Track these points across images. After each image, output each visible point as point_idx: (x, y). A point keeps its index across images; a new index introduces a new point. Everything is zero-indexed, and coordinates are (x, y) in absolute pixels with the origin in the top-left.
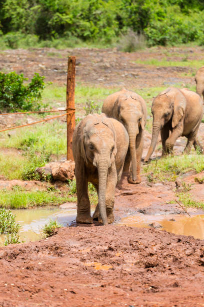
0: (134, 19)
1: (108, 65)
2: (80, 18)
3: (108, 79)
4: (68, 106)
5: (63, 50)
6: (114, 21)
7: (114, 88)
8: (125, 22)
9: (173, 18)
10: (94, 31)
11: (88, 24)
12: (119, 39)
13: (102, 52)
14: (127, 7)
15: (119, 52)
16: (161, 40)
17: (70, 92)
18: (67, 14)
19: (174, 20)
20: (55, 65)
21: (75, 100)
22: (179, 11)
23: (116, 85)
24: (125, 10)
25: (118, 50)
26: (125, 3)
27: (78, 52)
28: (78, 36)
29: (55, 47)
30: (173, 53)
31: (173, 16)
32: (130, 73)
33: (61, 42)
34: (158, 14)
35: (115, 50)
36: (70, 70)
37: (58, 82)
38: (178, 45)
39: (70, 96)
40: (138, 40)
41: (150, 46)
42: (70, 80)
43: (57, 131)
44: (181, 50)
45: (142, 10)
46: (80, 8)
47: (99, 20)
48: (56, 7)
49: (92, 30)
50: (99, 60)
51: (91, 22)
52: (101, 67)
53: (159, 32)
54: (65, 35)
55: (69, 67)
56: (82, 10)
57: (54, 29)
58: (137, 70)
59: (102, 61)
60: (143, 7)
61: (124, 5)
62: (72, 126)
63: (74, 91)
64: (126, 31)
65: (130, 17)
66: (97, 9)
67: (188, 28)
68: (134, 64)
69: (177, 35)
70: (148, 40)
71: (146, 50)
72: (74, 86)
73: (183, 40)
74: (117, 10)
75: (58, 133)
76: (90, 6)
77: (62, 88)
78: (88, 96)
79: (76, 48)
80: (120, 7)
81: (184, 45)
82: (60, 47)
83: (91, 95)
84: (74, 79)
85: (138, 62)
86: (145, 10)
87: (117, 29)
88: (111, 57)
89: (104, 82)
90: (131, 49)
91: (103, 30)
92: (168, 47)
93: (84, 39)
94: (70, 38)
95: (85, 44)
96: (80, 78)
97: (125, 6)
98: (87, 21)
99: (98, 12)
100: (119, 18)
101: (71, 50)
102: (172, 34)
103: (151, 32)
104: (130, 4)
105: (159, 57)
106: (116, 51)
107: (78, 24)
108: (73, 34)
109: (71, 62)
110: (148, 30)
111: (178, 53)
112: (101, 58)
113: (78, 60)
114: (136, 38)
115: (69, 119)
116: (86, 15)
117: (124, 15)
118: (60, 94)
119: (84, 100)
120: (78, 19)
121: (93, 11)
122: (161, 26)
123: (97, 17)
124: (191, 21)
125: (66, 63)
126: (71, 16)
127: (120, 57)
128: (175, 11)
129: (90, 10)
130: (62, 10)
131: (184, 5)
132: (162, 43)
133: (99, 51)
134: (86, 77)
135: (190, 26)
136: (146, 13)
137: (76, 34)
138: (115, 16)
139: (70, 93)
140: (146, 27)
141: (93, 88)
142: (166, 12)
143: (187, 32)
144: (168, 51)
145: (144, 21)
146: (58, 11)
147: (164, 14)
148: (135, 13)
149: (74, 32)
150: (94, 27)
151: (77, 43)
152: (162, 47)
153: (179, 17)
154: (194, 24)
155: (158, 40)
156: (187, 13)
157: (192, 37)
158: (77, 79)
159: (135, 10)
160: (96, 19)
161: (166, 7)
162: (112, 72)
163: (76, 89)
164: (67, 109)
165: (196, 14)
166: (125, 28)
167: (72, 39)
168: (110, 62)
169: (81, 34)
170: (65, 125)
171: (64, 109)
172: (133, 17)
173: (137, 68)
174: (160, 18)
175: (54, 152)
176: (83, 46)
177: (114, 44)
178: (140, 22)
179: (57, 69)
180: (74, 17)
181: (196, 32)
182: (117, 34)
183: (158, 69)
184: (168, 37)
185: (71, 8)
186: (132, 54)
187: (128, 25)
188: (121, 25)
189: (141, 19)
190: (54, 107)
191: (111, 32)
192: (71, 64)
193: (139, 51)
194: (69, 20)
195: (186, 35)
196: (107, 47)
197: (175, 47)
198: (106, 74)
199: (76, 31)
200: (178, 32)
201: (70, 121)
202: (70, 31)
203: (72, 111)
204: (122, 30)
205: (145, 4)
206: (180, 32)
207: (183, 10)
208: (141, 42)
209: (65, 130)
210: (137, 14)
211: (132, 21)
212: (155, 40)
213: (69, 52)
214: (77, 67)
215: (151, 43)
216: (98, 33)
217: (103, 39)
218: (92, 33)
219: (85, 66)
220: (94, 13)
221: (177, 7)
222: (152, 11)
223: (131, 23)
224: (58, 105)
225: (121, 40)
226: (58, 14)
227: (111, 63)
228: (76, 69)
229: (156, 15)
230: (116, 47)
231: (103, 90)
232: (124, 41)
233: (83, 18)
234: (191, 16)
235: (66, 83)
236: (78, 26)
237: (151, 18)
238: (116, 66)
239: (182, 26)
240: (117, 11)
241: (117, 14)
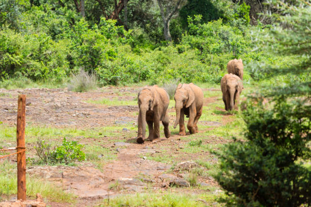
0: (85, 59)
1: (59, 105)
2: (30, 58)
3: (59, 118)
4: (18, 144)
5: (14, 90)
6: (64, 61)
7: (65, 127)
8: (75, 62)
9: (124, 57)
10: (45, 71)
11: (38, 64)
12: (70, 78)
13: (53, 92)
14: (77, 47)
15: (70, 92)
16: (112, 79)
17: (20, 131)
18: (17, 54)
19: (125, 59)
20: (6, 105)
21: (26, 140)
22: (130, 50)
23: (66, 125)
24: (76, 50)
25: (69, 90)
26: (75, 43)
27: (28, 92)
28: (29, 77)
29: (5, 87)
30: (125, 93)
31: (125, 55)
32: (81, 112)
33: (11, 82)
34: (109, 54)
35: (66, 90)
36: (21, 108)
37: (8, 121)
38: (130, 84)
39: (20, 135)
40: (90, 80)
41: (101, 86)
42: (20, 118)
43: (7, 171)
44: (133, 89)
45: (93, 50)
46: (30, 48)
47: (50, 61)
48: (6, 47)
49: (42, 70)
50: (50, 100)
51: (41, 62)
52: (52, 107)
53: (110, 72)
54: (15, 76)
55: (19, 106)
56: (33, 50)
57: (4, 69)
58: (88, 109)
59: (52, 101)
60: (94, 47)
61: (75, 45)
62: (23, 165)
63: (24, 129)
64: (77, 71)
65: (81, 57)
66: (47, 49)
67: (140, 67)
68: (85, 104)
69: (128, 75)
70: (99, 80)
71: (98, 90)
72: (24, 125)
73: (134, 80)
74: (67, 49)
75: (9, 173)
76: (41, 46)
77: (12, 128)
78: (39, 135)
79: (26, 89)
80: (71, 47)
81: (136, 84)
82: (11, 87)
83: (42, 135)
84: (24, 117)
85: (90, 102)
86: (95, 50)
87: (68, 70)
88: (61, 98)
89: (55, 122)
90: (82, 88)
91: (53, 70)
92: (119, 87)
93: (34, 79)
94: (20, 78)
95: (35, 84)
96: (31, 118)
97: (76, 46)
98: (38, 62)
99: (49, 52)
100: (69, 58)
101: (21, 90)
102: (123, 73)
103: (102, 72)
104: (81, 44)
105: (110, 96)
106: (67, 91)
107: (28, 64)
108: (23, 74)
109: (21, 100)
110: (99, 70)
111: (129, 92)
112: (52, 98)
113: (29, 100)
114: (88, 77)
115: (19, 159)
116: (36, 55)
117: (74, 55)
118: (11, 134)
119: (35, 140)
120: (28, 59)
121: (44, 51)
122: (112, 66)
123: (48, 57)
124: (142, 60)
125: (16, 103)
126: (21, 56)
127: (71, 97)
128: (126, 50)
129: (40, 50)
130: (12, 50)
131: (135, 44)
132: (114, 82)
133: (50, 91)
134: (36, 117)
135: (142, 66)
136: (97, 52)
137: (26, 74)
138: (65, 56)
139: (20, 132)
140: (96, 67)
141: (44, 128)
142: (117, 52)
143: (138, 71)
144: (119, 91)
145: (96, 60)
146: (8, 51)
147: (116, 54)
148: (86, 52)
149: (24, 72)
150: (44, 68)
151: (27, 83)
152: (113, 87)
153: (130, 57)
154: (145, 63)
155: (109, 79)
156: (138, 53)
157: (144, 77)
158: (27, 119)
159: (85, 49)
160: (47, 59)
161: (117, 46)
162: (63, 112)
163: (26, 129)
164: (17, 148)
165: (147, 53)
166: (75, 68)
167: (22, 80)
168: (60, 102)
169: (31, 75)
170: (16, 164)
171: (15, 148)
172: (84, 57)
173: (88, 107)
174: (111, 58)
175: (4, 192)
176: (33, 86)
177: (65, 84)
178: (91, 62)
179: (7, 109)
180: (25, 57)
181: (147, 72)
182: (68, 74)
183: (108, 108)
184: (119, 76)
185: (21, 48)
186: (83, 94)
187: (79, 65)
188: (72, 65)
189: (92, 59)
190: (5, 147)
191: (62, 72)
192: (21, 103)
193: (90, 91)
194: (19, 60)
195: (138, 75)
196: (58, 87)
197: (127, 87)
198: (57, 114)
199: (26, 72)
200: (129, 71)
201: (21, 160)
202: (21, 71)
203: (23, 150)
204: (73, 70)
205: (96, 44)
206: (131, 71)
207: (134, 49)
208: (92, 82)
209: (16, 170)
210: (88, 54)
211: (83, 61)
212: (106, 80)
213: (19, 92)
214: (27, 106)
215: (102, 83)
216: (49, 73)
217: (54, 79)
218: (43, 73)
219: (35, 106)
220: (45, 53)
221: (128, 46)
222: (103, 50)
223: (82, 63)
224: (9, 145)
225: (71, 80)
226: (8, 54)
227: (62, 103)
228: (26, 109)
229: (107, 55)
230: (66, 87)
231: (54, 130)
232: (76, 81)
233: (34, 59)
234: (143, 56)
235: (16, 123)
236: (28, 66)
237: (102, 58)
238: (67, 105)
239: (133, 65)
240: (67, 51)
241: (67, 53)
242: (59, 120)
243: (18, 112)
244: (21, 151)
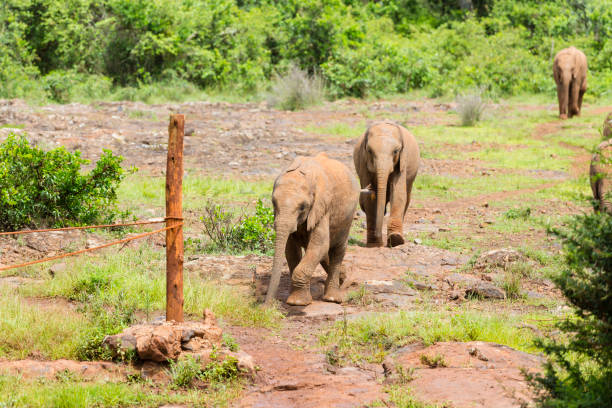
0: (301, 44)
1: (250, 135)
2: (193, 42)
3: (249, 162)
4: (168, 212)
5: (160, 106)
6: (261, 49)
7: (262, 179)
8: (283, 51)
9: (379, 42)
10: (222, 69)
11: (209, 55)
12: (271, 83)
13: (238, 109)
14: (287, 21)
15: (272, 110)
16: (355, 86)
17: (172, 185)
18: (166, 35)
19: (380, 46)
20: (145, 135)
21: (183, 204)
22: (392, 29)
23: (264, 174)
24: (284, 28)
25: (269, 106)
26: (283, 14)
27: (189, 109)
28: (190, 79)
29: (145, 100)
30: (379, 112)
31: (379, 38)
32: (293, 150)
33: (156, 90)
34: (350, 35)
35: (263, 106)
36: (174, 141)
37: (149, 167)
38: (389, 96)
39: (172, 194)
40: (310, 87)
41: (332, 99)
42: (173, 160)
43: (146, 264)
44: (396, 106)
45: (317, 27)
46: (193, 23)
47: (232, 47)
48: (147, 21)
49: (217, 66)
50: (231, 125)
51: (216, 50)
52: (235, 139)
53: (350, 71)
54: (164, 77)
55: (170, 136)
56: (199, 27)
57: (142, 63)
58: (307, 145)
59: (236, 127)
60: (319, 21)
61: (282, 17)
62: (177, 252)
63: (180, 182)
64: (285, 69)
65: (293, 41)
66: (228, 24)
67: (409, 62)
68: (301, 134)
69: (387, 76)
70: (329, 86)
71: (326, 106)
72: (180, 174)
73: (397, 87)
74: (267, 26)
75: (150, 269)
76: (214, 18)
77: (157, 180)
78: (210, 196)
79: (186, 103)
80: (275, 21)
81: (400, 95)
82: (155, 100)
83: (216, 195)
84: (180, 159)
85: (310, 130)
86: (323, 27)
87: (267, 66)
88: (254, 120)
89: (241, 169)
90: (295, 103)
91: (239, 66)
92: (368, 100)
93: (202, 83)
94: (173, 81)
95: (203, 95)
96: (194, 159)
97: (284, 19)
98: (208, 49)
99: (231, 31)
100: (271, 44)
101: (175, 105)
102: (376, 73)
103: (334, 71)
104: (294, 16)
105: (350, 119)
106: (265, 108)
107: (189, 54)
108: (179, 74)
109: (175, 124)
110: (328, 67)
111: (388, 112)
112: (235, 121)
113: (190, 125)
114: (306, 82)
115: (170, 240)
116: (206, 37)
117: (281, 36)
118: (153, 191)
119: (201, 204)
120: (189, 43)
121: (220, 29)
122: (355, 59)
123: (228, 40)
124: (414, 49)
125: (165, 132)
126: (175, 37)
127: (274, 120)
128: (383, 28)
129: (213, 27)
130: (158, 26)
131: (400, 16)
132: (358, 91)
133: (232, 108)
134: (205, 158)
135: (414, 59)
136: (326, 32)
137: (185, 74)
138: (263, 39)
139: (173, 188)
140: (324, 60)
141: (219, 180)
142: (365, 32)
143: (406, 70)
144: (369, 109)
145: (322, 47)
146: (150, 28)
147: (362, 36)
148: (304, 32)
149: (182, 71)
150: (221, 61)
151: (187, 92)
152: (357, 101)
153: (391, 41)
154: (421, 55)
155: (349, 85)
156: (407, 33)
157: (417, 81)
158: (187, 163)
159: (302, 26)
160: (227, 45)
161: (364, 21)
162: (257, 149)
163: (185, 183)
164: (166, 220)
165: (424, 34)
166: (282, 63)
167: (177, 85)
168: (252, 129)
169: (195, 75)
170: (164, 251)
171: (162, 219)
172: (300, 41)
173: (306, 140)
174: (352, 43)
175: (141, 305)
176: (199, 99)
177: (262, 94)
178: (313, 51)
179: (148, 143)
180: (183, 39)
181: (424, 71)
182: (268, 75)
183: (348, 143)
184: (368, 80)
185: (175, 22)
186: (298, 114)
187: (290, 57)
188: (275, 57)
189: (315, 46)
190: (142, 217)
191: (255, 70)
192: (175, 130)
193: (310, 108)
194: (171, 46)
195: (405, 76)
196: (248, 100)
197: (383, 100)
198: (246, 153)
199: (186, 69)
200: (389, 70)
201: (174, 243)
202: (174, 68)
203: (178, 223)
204: (277, 66)
205: (323, 15)
206: (393, 70)
207: (399, 26)
208: (314, 91)
209: (163, 263)
210: (308, 36)
211: (297, 48)
212: (342, 86)
213: (171, 109)
214: (187, 138)
215: (335, 92)
216: (230, 72)
217: (240, 85)
218: (218, 73)
219: (203, 136)
220: (222, 33)
221: (387, 21)
222: (337, 28)
223: (296, 52)
224: (150, 213)
225: (274, 87)
226: (149, 34)
227: (256, 132)
228: (185, 143)
229: (345, 37)
230: (264, 99)
231: (239, 184)
232: (282, 88)
233: (201, 43)
234: (416, 39)
235: (165, 170)
236: (189, 59)
237: (334, 43)
238: (265, 136)
239: (396, 58)
240: (267, 29)
241: (267, 34)
242: (249, 164)
243: (170, 149)
244: (174, 225)
